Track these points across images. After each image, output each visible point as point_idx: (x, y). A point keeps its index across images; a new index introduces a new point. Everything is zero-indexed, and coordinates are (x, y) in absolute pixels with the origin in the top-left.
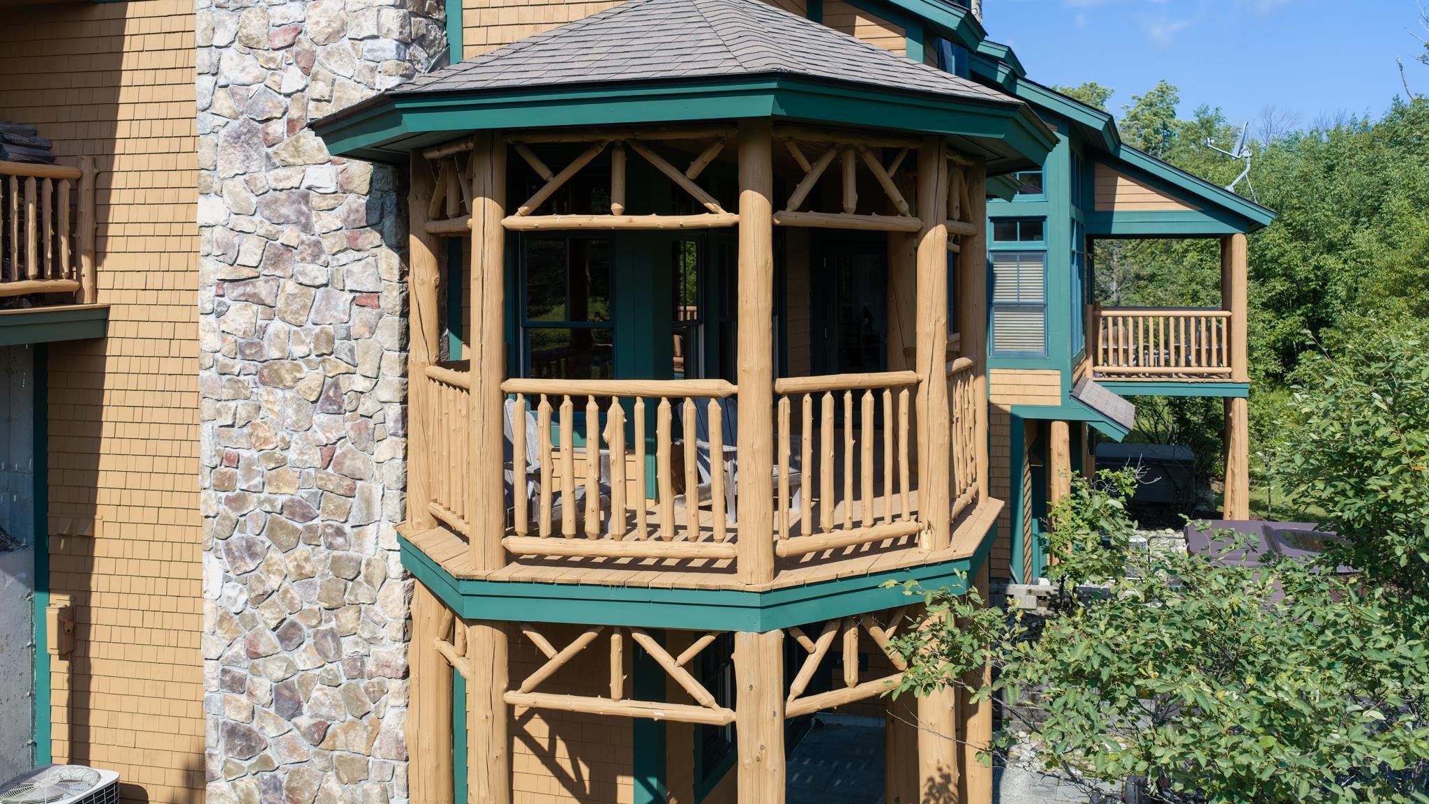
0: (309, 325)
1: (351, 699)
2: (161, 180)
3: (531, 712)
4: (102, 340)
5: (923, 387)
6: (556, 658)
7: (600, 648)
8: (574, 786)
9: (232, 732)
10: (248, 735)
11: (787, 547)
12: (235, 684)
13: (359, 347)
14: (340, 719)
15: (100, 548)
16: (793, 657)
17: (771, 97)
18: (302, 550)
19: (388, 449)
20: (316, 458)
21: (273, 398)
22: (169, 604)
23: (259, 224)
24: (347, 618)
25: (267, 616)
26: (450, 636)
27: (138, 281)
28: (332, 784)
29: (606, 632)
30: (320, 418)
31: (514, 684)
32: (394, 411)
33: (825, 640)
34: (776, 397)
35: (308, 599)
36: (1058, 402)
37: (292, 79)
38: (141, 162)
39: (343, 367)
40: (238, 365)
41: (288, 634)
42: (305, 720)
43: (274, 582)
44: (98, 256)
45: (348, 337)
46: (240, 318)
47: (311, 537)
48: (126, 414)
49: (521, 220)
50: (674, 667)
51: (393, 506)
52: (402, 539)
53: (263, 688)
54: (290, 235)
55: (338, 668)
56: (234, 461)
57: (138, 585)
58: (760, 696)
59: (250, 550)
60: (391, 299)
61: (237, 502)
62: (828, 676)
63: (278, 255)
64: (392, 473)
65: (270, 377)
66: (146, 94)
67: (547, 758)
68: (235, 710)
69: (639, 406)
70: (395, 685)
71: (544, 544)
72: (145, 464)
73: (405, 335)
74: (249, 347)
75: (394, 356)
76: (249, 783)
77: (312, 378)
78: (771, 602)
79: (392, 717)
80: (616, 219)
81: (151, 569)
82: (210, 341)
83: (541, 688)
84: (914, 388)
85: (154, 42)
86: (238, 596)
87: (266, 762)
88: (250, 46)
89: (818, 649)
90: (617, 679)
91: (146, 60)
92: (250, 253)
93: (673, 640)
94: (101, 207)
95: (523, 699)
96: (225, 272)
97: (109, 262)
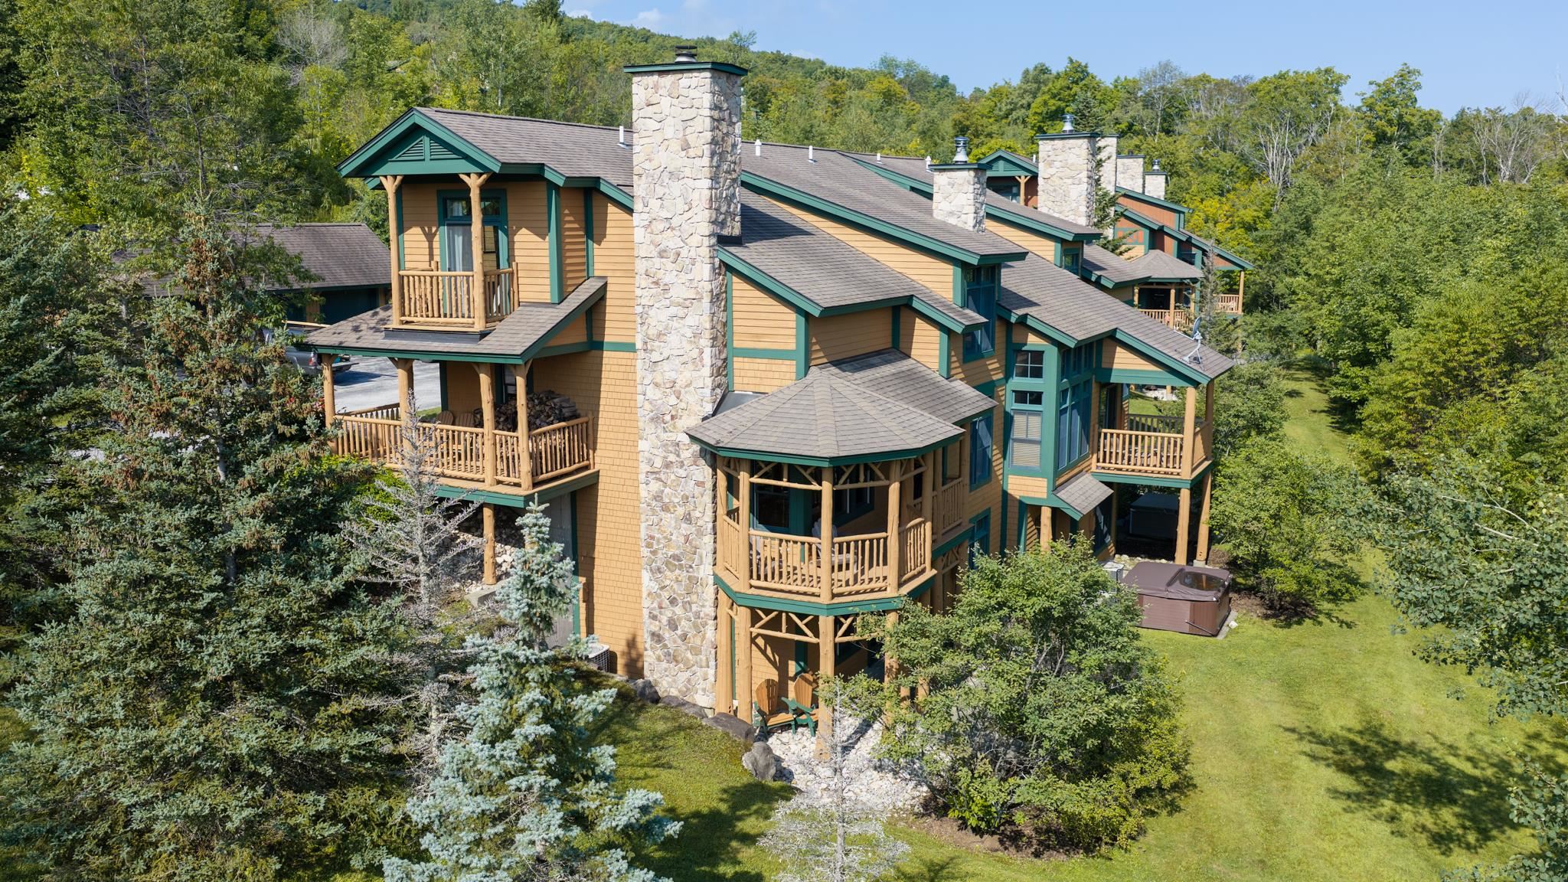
0: (679, 491)
1: (696, 626)
2: (618, 422)
3: (759, 635)
4: (597, 483)
5: (889, 538)
6: (766, 619)
7: (779, 616)
8: (773, 663)
9: (653, 634)
10: (659, 636)
11: (836, 591)
12: (654, 618)
13: (697, 501)
14: (692, 633)
15: (597, 562)
16: (838, 624)
18: (677, 572)
19: (708, 539)
20: (682, 540)
21: (667, 517)
22: (624, 585)
23: (660, 452)
24: (694, 597)
25: (666, 594)
26: (731, 608)
27: (610, 461)
28: (689, 655)
29: (781, 612)
30: (684, 525)
31: (753, 626)
32: (710, 525)
33: (850, 620)
34: (833, 544)
35: (680, 590)
36: (1045, 496)
37: (673, 400)
38: (610, 415)
39: (692, 508)
40: (654, 503)
41: (673, 601)
42: (679, 632)
43: (667, 582)
44: (594, 450)
45: (693, 497)
46: (655, 486)
47: (681, 567)
48: (606, 512)
49: (756, 480)
50: (801, 624)
51: (710, 559)
52: (715, 575)
53: (664, 620)
54: (672, 458)
55: (690, 614)
56: (652, 538)
57: (613, 577)
58: (827, 636)
59: (659, 570)
60: (709, 485)
61: (654, 553)
62: (851, 630)
63: (668, 465)
64: (710, 547)
65: (665, 508)
66: (612, 388)
67: (764, 652)
68: (654, 627)
70: (711, 622)
71: (762, 583)
72: (614, 532)
73: (715, 497)
74: (658, 497)
75: (710, 506)
76: (659, 652)
77: (681, 511)
78: (830, 608)
79: (710, 632)
80: (784, 483)
81: (618, 571)
82: (643, 493)
83: (761, 627)
84: (886, 538)
85: (614, 368)
86: (654, 586)
87: (665, 646)
88: (657, 385)
89: (847, 623)
90: (784, 627)
91: (611, 375)
92: (658, 463)
93: (802, 617)
94: (595, 431)
95: (755, 631)
96: (649, 469)
97: (598, 452)
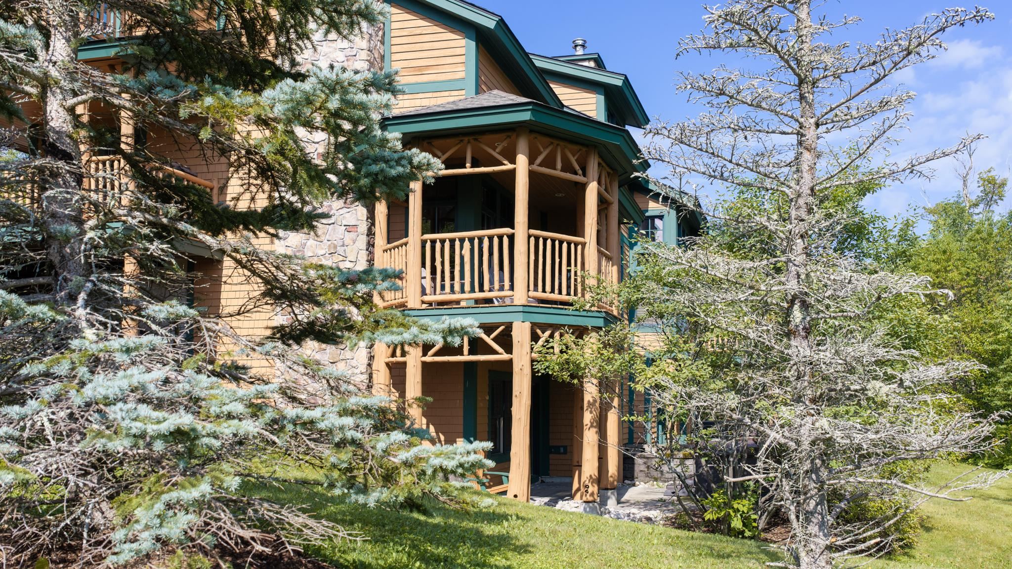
0: (325, 241)
5: (587, 245)
11: (533, 294)
13: (348, 249)
17: (529, 112)
33: (548, 333)
34: (529, 237)
39: (341, 258)
45: (343, 246)
46: (294, 240)
50: (489, 340)
58: (522, 346)
60: (363, 227)
69: (476, 241)
71: (437, 297)
74: (298, 252)
75: (365, 252)
78: (526, 311)
80: (468, 170)
84: (584, 245)
89: (544, 336)
90: (466, 348)
93: (489, 329)
95: (428, 359)
